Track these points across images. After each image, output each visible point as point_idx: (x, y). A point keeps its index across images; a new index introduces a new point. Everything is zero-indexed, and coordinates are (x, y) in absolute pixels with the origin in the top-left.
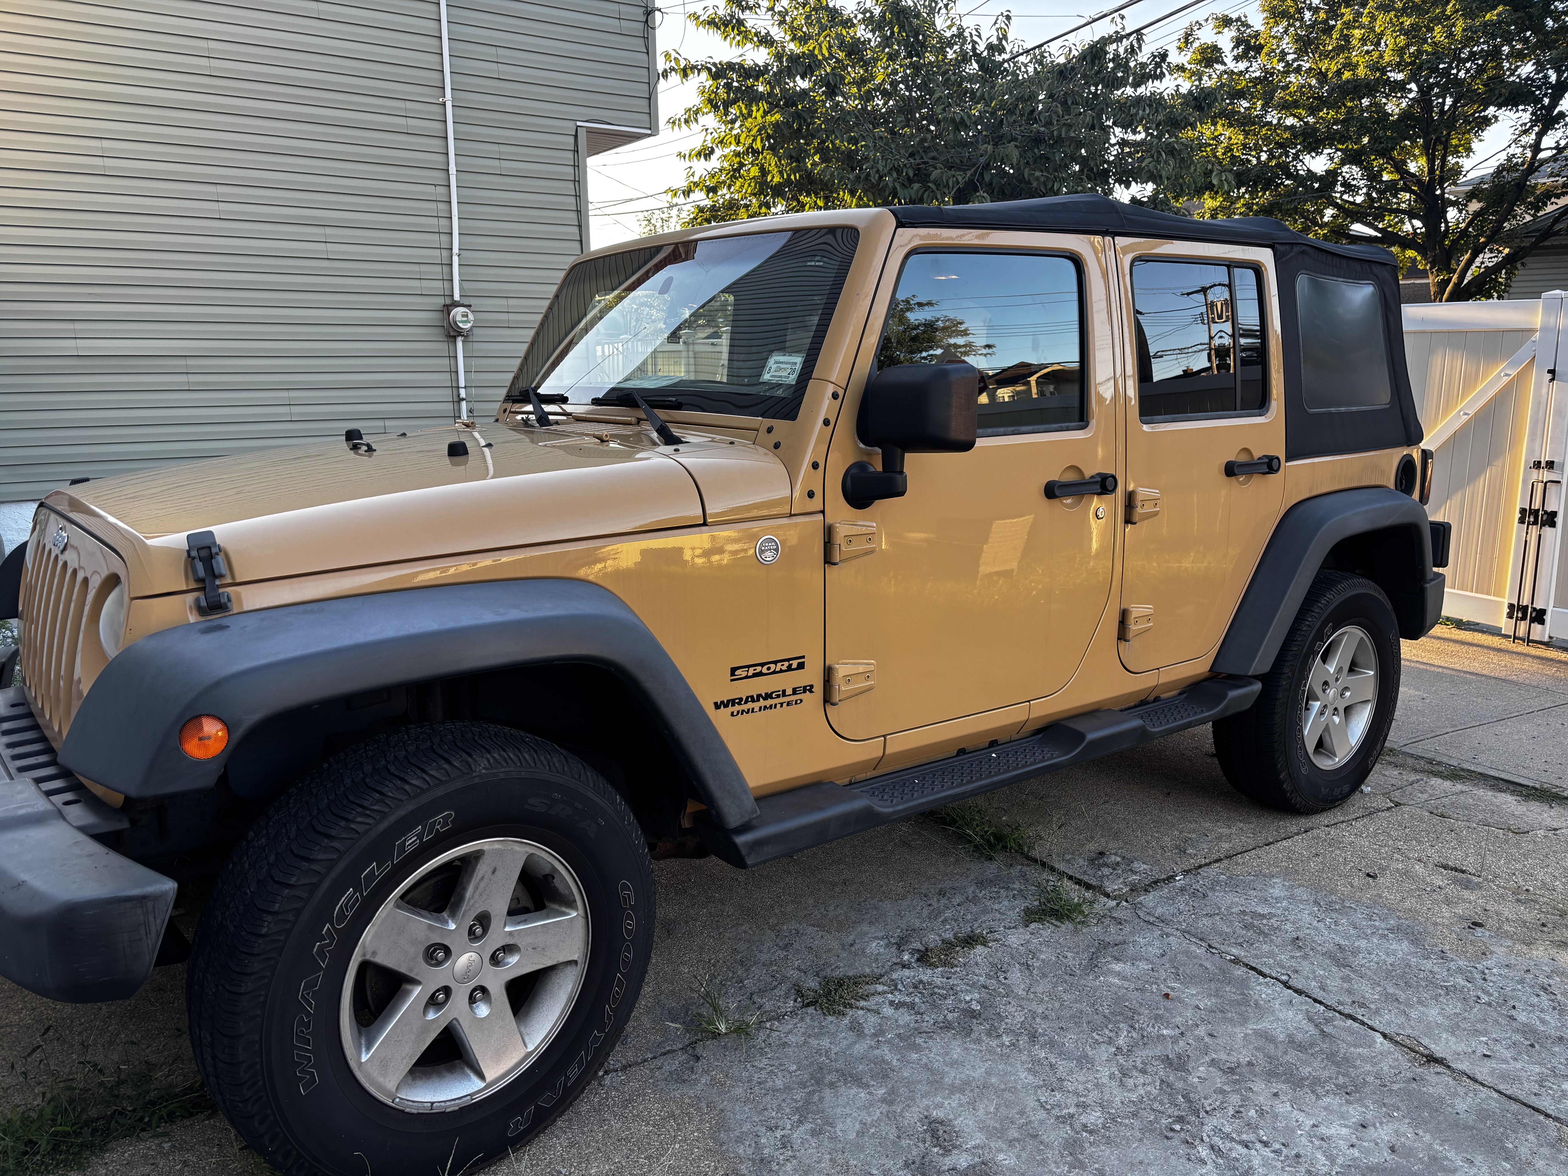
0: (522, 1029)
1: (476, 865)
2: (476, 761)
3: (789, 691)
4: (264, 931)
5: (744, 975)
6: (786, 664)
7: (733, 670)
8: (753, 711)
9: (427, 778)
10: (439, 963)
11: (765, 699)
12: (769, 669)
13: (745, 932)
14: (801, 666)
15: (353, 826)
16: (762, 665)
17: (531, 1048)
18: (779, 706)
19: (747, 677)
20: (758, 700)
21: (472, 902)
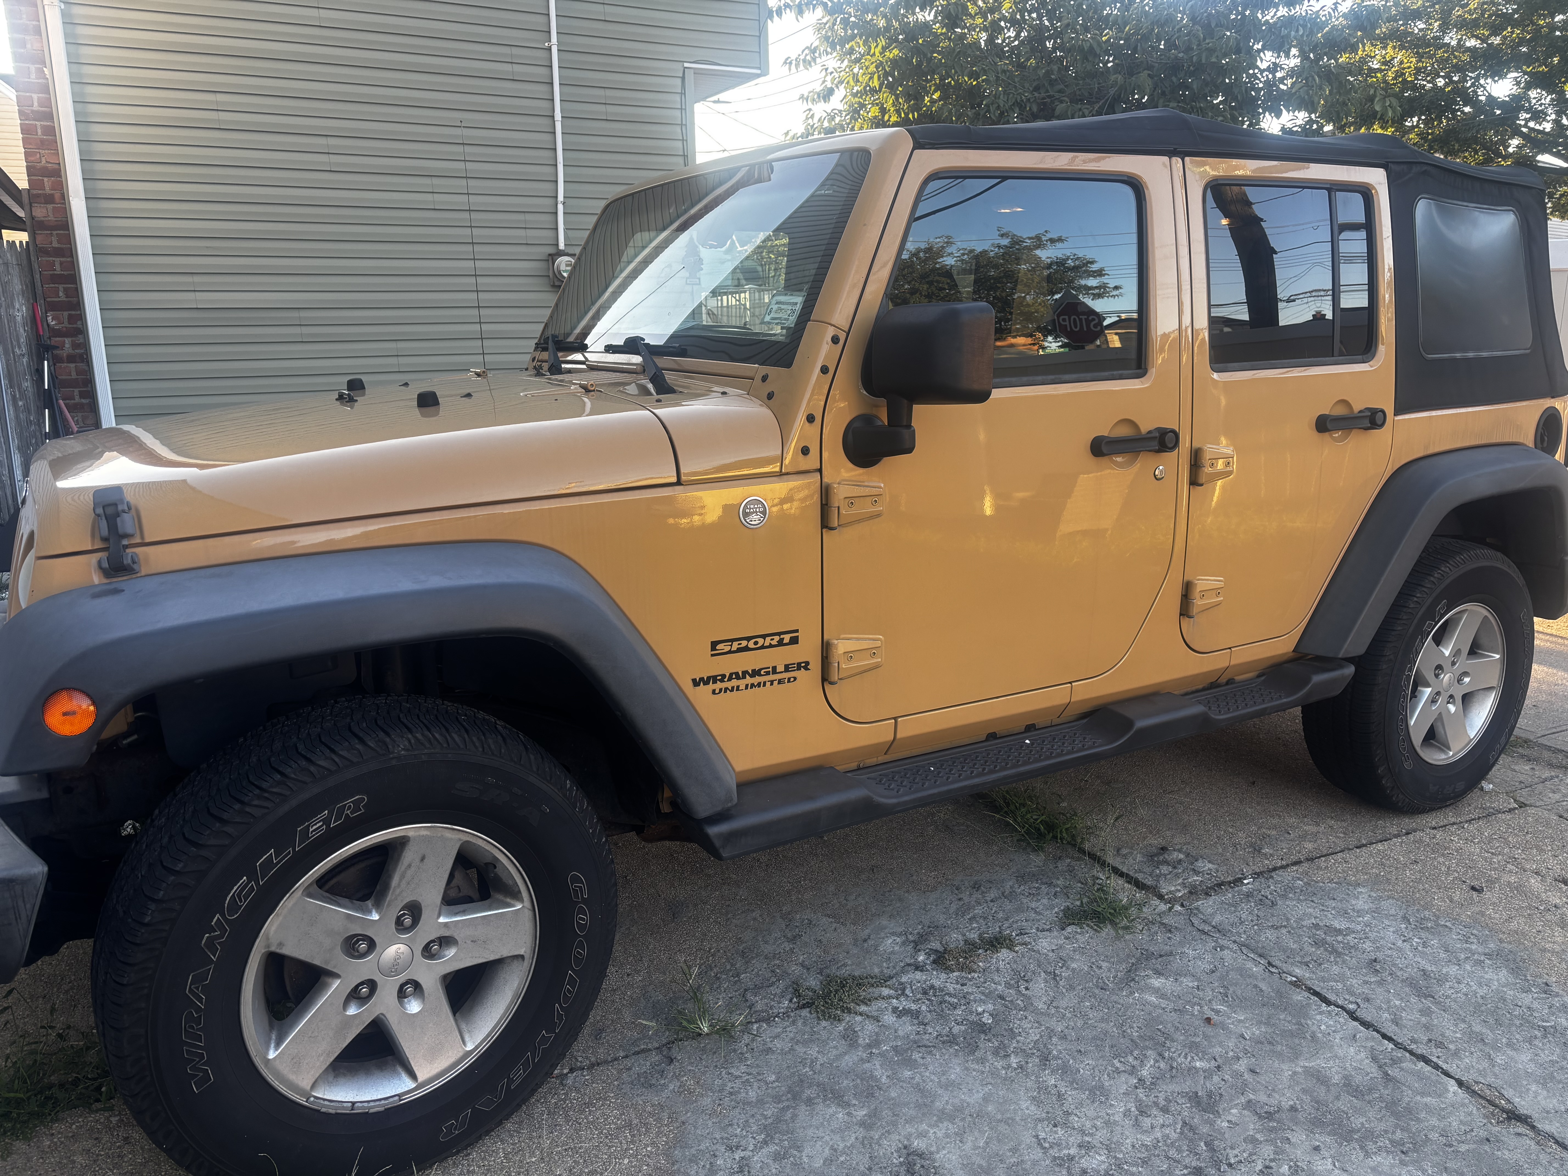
0: (463, 1026)
1: (402, 851)
2: (394, 741)
3: (780, 668)
4: (147, 919)
5: (743, 968)
6: (777, 638)
7: (714, 645)
8: (738, 689)
9: (337, 759)
10: (362, 956)
11: (752, 676)
12: (756, 643)
14: (794, 641)
15: (248, 809)
16: (748, 639)
17: (470, 1047)
18: (768, 684)
19: (730, 652)
20: (744, 677)
21: (398, 891)
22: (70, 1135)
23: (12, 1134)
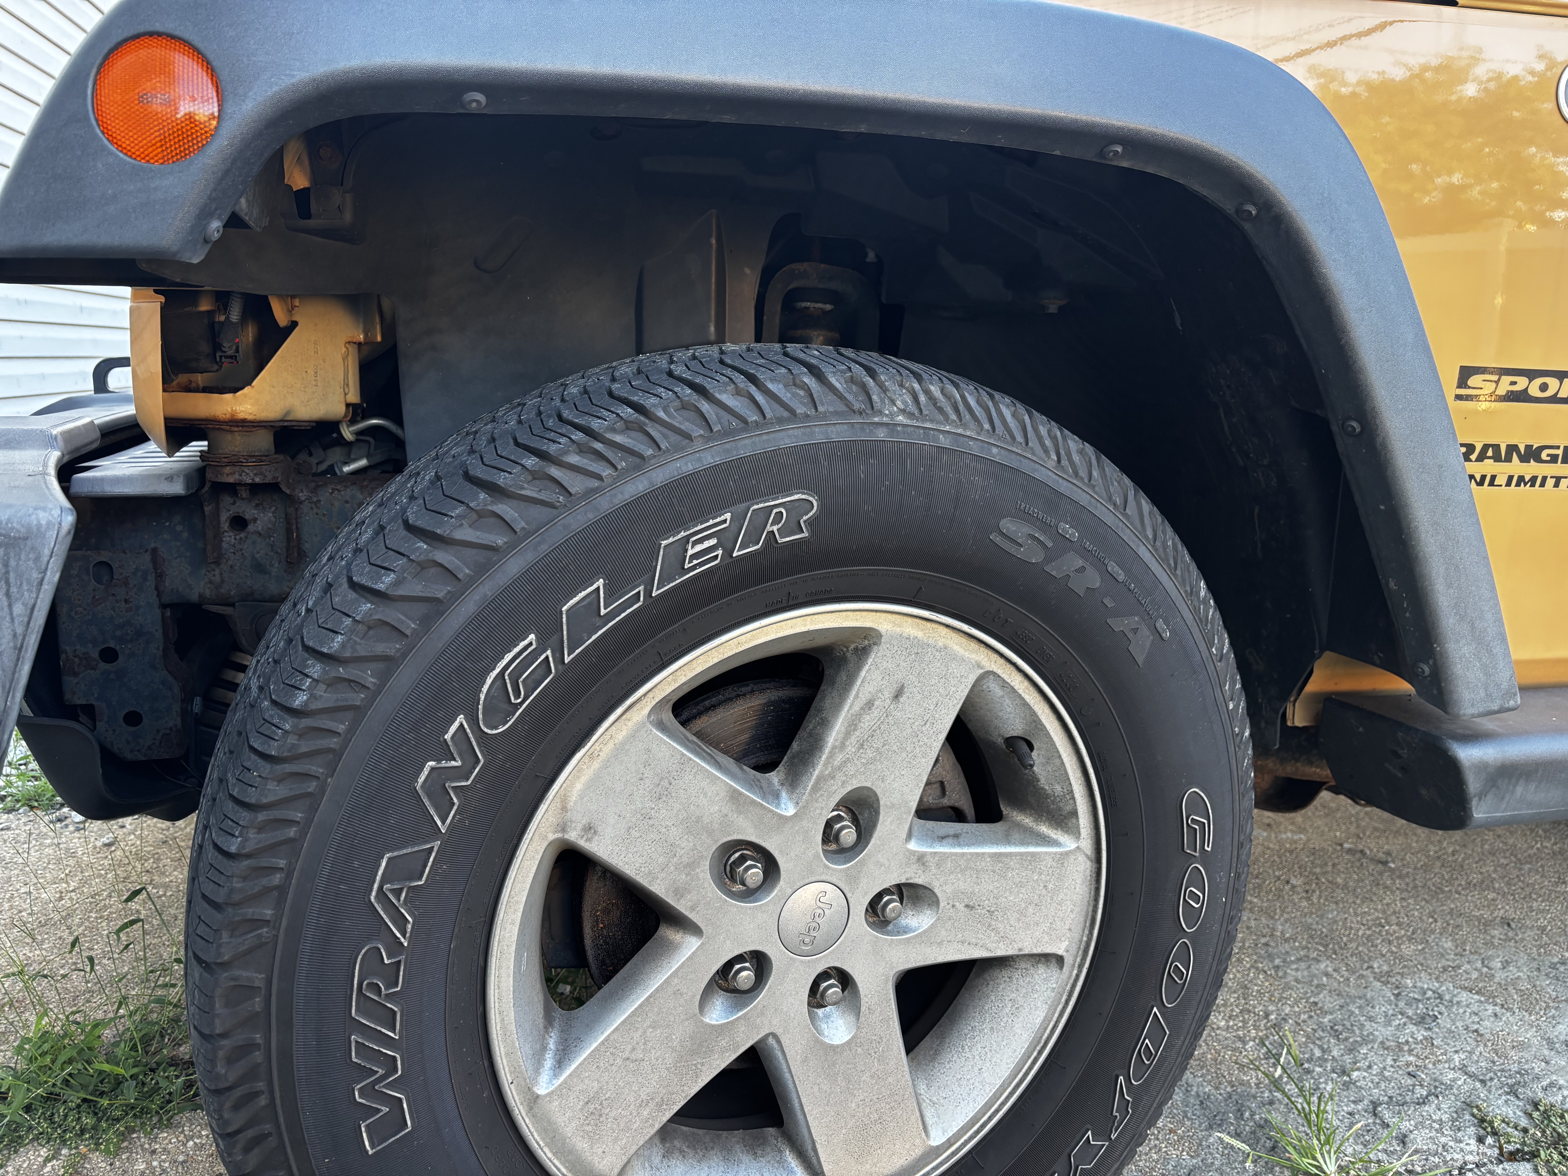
1: (859, 669)
2: (884, 389)
4: (300, 700)
5: (1348, 1059)
7: (1465, 374)
8: (1492, 483)
9: (760, 398)
10: (749, 894)
11: (1524, 459)
12: (1544, 387)
13: (1327, 975)
15: (555, 472)
16: (1531, 374)
17: (937, 1139)
18: (1550, 482)
19: (1493, 397)
20: (1508, 459)
21: (839, 758)
22: (181, 1158)
23: (92, 1137)
